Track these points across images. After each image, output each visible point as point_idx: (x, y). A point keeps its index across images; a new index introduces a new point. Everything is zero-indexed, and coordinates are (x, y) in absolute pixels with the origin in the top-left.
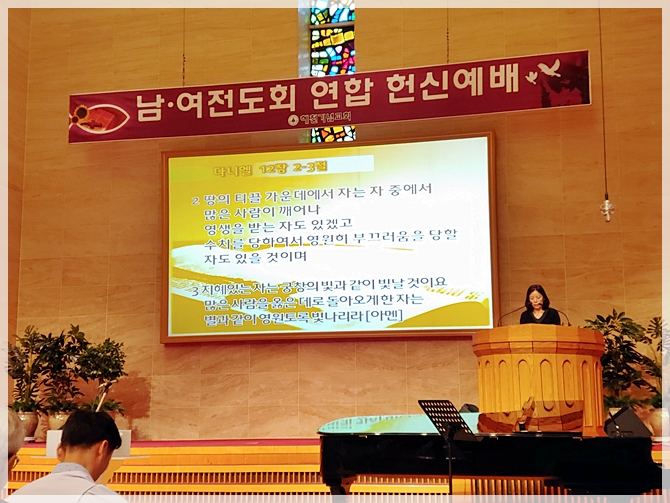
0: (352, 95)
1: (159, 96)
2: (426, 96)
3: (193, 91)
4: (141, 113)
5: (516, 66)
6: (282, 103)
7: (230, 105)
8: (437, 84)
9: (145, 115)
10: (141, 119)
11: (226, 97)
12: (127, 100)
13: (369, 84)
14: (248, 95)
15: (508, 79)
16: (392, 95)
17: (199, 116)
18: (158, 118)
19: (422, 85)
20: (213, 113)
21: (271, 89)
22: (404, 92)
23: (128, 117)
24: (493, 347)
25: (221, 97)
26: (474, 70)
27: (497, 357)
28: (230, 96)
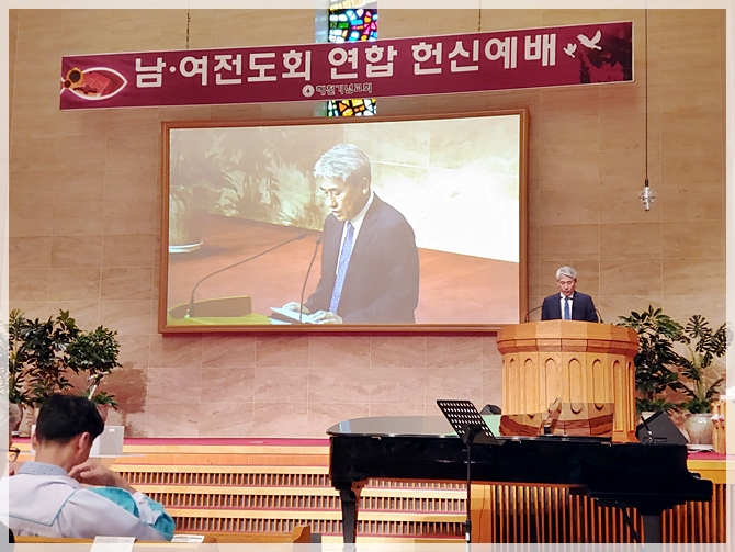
0: (374, 64)
1: (160, 60)
2: (454, 68)
3: (198, 55)
4: (140, 77)
5: (553, 36)
6: (296, 71)
7: (239, 72)
8: (466, 54)
9: (144, 81)
10: (140, 84)
11: (234, 62)
12: (125, 62)
13: (392, 52)
14: (258, 61)
15: (545, 51)
16: (417, 66)
17: (204, 82)
18: (159, 84)
19: (451, 56)
20: (219, 81)
21: (284, 55)
22: (431, 63)
23: (126, 82)
24: (518, 344)
25: (229, 62)
26: (507, 39)
27: (523, 355)
28: (238, 62)
